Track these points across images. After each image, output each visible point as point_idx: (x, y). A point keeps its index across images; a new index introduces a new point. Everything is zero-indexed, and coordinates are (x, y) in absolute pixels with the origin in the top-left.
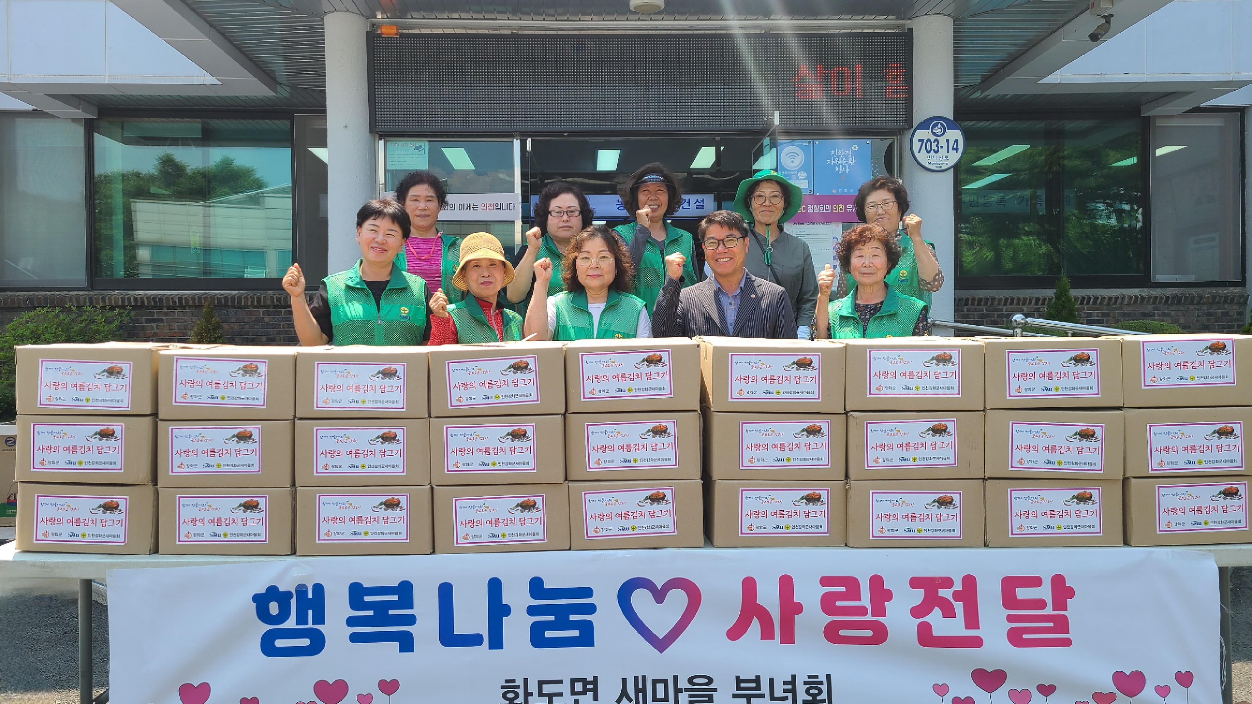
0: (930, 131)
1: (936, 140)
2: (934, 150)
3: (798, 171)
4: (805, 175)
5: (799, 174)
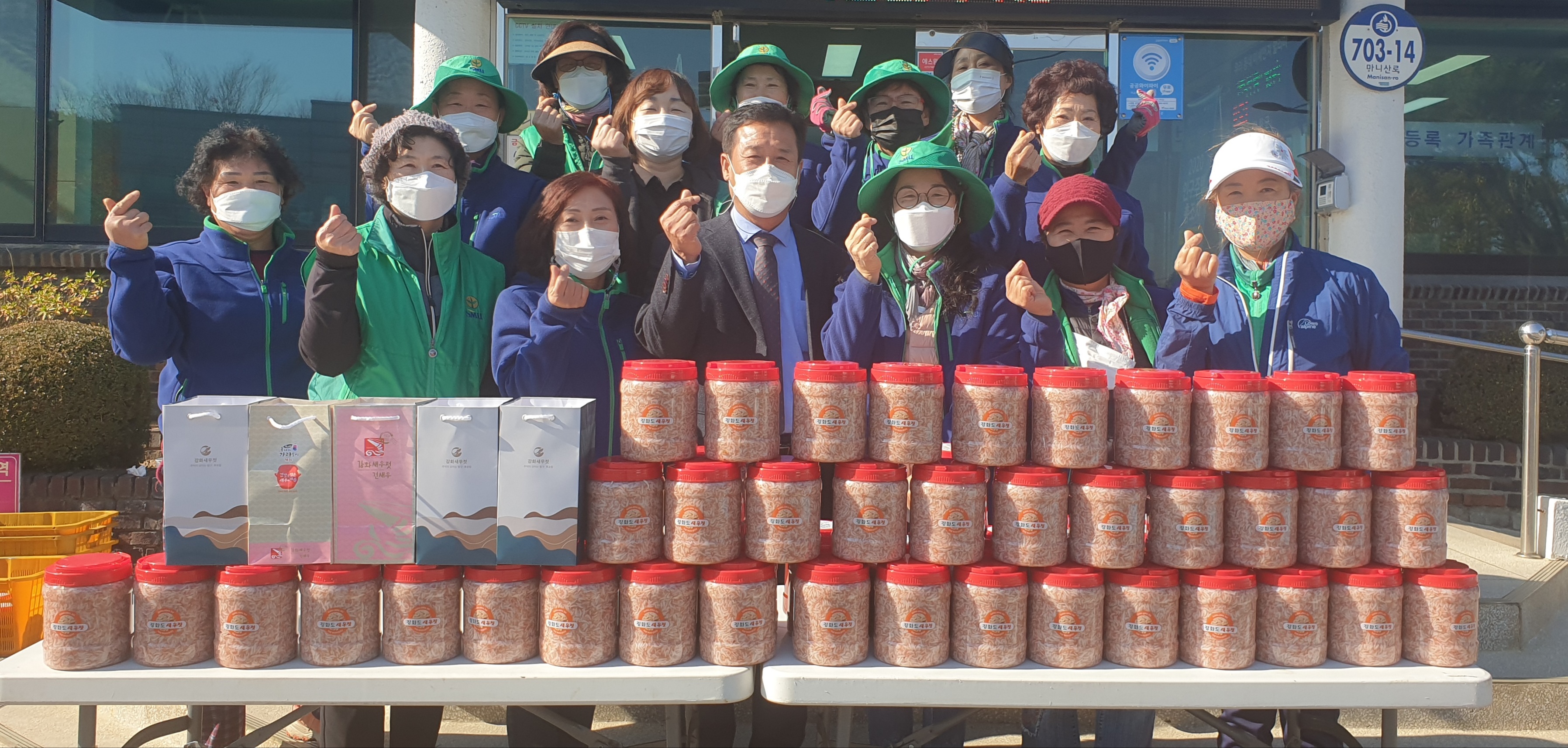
0: (1371, 27)
1: (1380, 41)
2: (1377, 56)
3: (1160, 83)
4: (1172, 89)
5: (1162, 89)
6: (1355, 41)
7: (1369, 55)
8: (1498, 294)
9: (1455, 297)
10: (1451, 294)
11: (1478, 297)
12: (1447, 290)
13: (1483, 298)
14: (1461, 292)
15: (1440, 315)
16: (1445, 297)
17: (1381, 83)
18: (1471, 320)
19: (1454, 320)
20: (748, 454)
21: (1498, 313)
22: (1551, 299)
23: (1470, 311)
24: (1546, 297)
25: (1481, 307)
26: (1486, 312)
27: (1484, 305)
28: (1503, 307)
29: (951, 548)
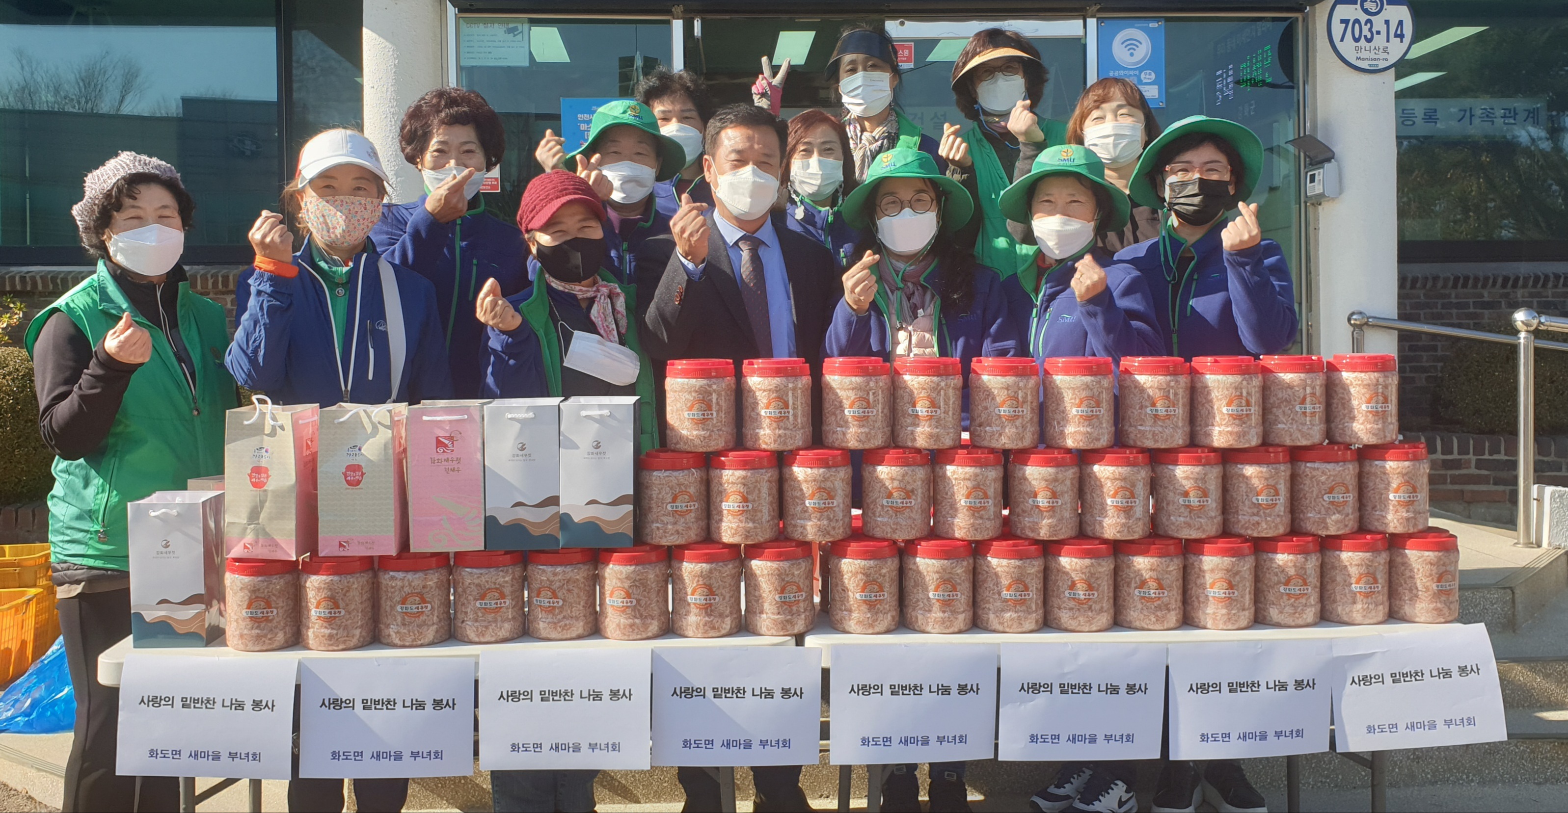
0: (1358, 6)
1: (1368, 21)
2: (1365, 36)
3: (1141, 69)
4: (1153, 76)
5: (1143, 76)
6: (1342, 21)
7: (1357, 36)
8: (1500, 281)
9: (1455, 286)
10: (1451, 284)
11: (1480, 285)
12: (1446, 280)
13: (1484, 286)
14: (1461, 281)
15: (1439, 306)
16: (1444, 286)
17: (1370, 65)
18: (1472, 310)
19: (1454, 311)
20: (785, 443)
21: (1500, 302)
22: (1556, 286)
23: (1471, 301)
24: (1550, 284)
25: (1483, 297)
26: (1488, 302)
27: (1486, 294)
28: (1506, 295)
29: (973, 525)
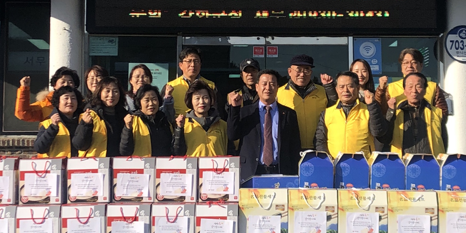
1: (462, 41)
2: (461, 47)
3: (371, 59)
5: (372, 61)
6: (451, 41)
7: (457, 47)
17: (463, 59)
